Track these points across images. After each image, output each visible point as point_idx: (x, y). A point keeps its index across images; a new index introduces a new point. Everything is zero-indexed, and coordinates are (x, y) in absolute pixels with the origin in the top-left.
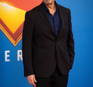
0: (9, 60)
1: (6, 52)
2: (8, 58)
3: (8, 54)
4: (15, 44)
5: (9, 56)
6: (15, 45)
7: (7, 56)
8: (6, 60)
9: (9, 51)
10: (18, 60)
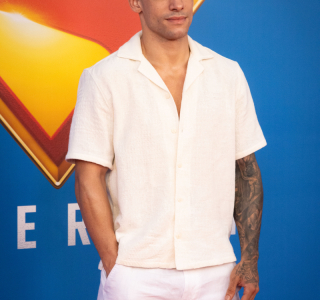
0: (32, 245)
1: (23, 211)
2: (29, 235)
3: (29, 217)
4: (58, 181)
5: (31, 226)
6: (58, 184)
7: (23, 226)
8: (23, 244)
9: (32, 209)
10: (72, 241)
